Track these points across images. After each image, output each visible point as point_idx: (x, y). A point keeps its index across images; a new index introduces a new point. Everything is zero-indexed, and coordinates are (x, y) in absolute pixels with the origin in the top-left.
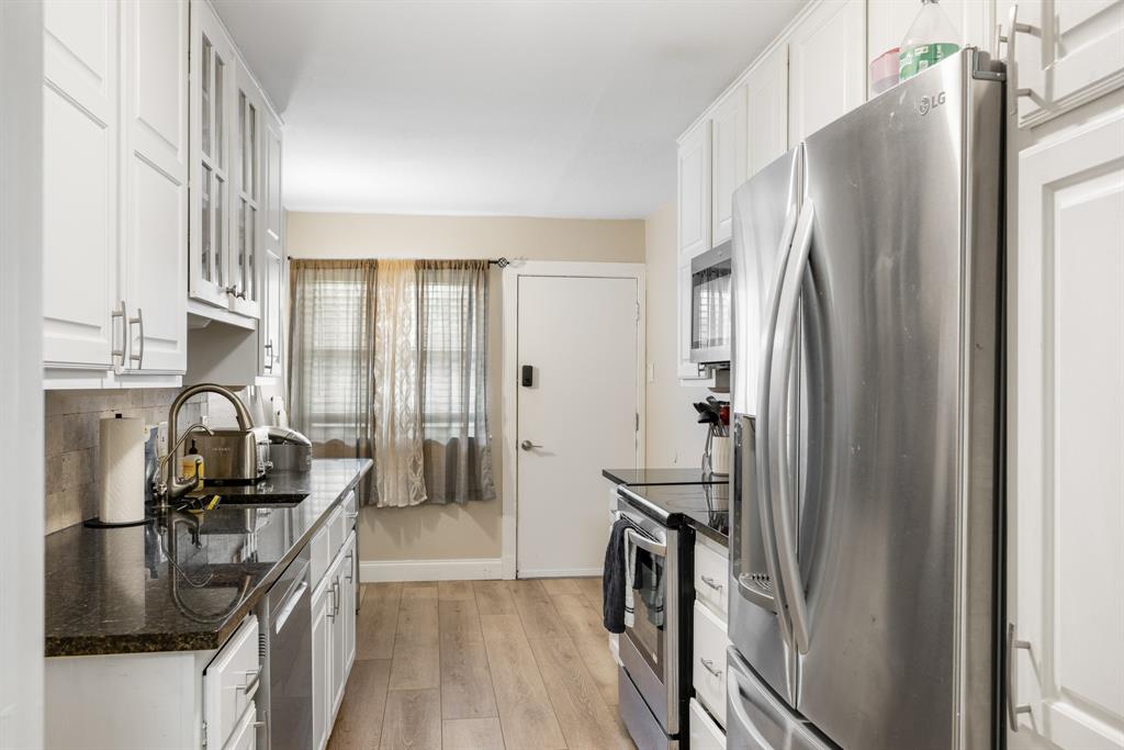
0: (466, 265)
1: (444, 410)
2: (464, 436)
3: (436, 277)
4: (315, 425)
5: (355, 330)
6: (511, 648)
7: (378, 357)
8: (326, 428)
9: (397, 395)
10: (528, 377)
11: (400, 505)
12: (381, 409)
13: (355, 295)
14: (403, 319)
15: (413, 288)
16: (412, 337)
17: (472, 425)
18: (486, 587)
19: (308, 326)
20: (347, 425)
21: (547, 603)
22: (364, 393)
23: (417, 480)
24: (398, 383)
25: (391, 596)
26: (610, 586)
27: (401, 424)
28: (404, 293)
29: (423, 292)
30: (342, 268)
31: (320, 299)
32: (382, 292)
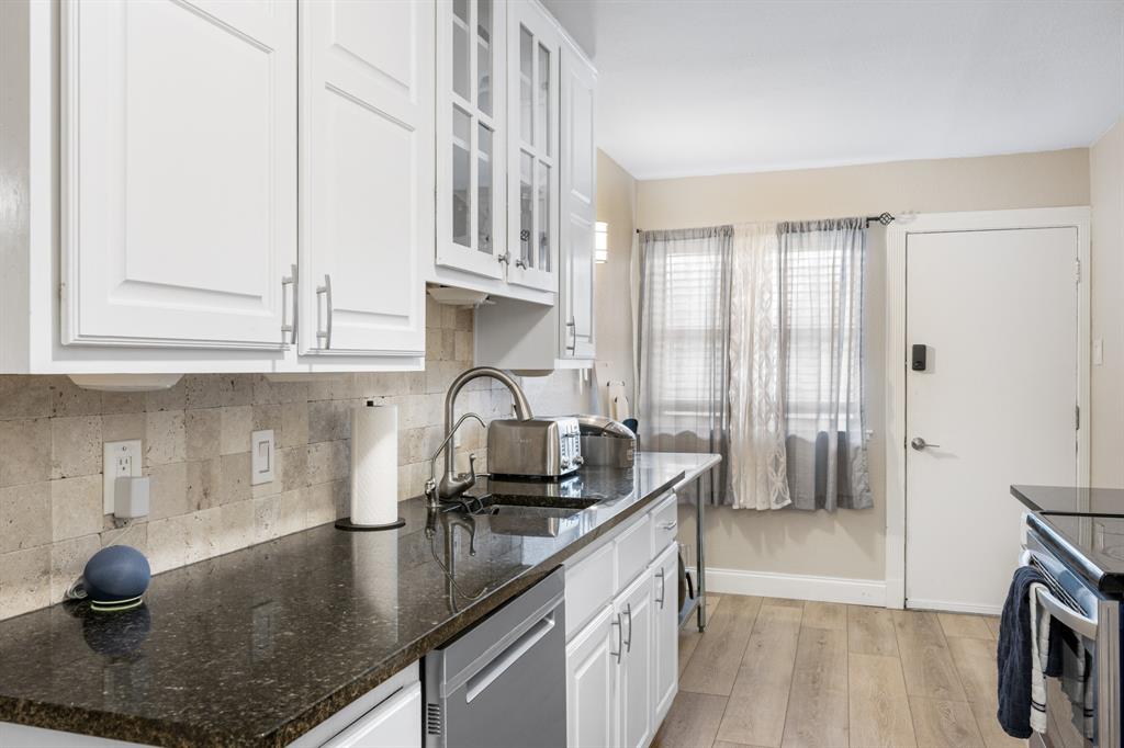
0: (839, 224)
1: (811, 398)
2: (833, 430)
3: (801, 242)
4: (667, 413)
5: (709, 307)
6: (883, 706)
7: (734, 337)
8: (676, 417)
9: (756, 380)
10: (920, 359)
11: (759, 508)
12: (738, 395)
13: (709, 268)
14: (762, 293)
15: (774, 256)
16: (774, 313)
17: (842, 416)
18: (863, 615)
19: (657, 303)
20: (700, 414)
21: (941, 647)
22: (719, 378)
23: (779, 481)
24: (756, 367)
25: (746, 614)
26: (1008, 664)
27: (760, 415)
28: (764, 262)
29: (786, 260)
30: (694, 238)
31: (671, 273)
32: (738, 262)
